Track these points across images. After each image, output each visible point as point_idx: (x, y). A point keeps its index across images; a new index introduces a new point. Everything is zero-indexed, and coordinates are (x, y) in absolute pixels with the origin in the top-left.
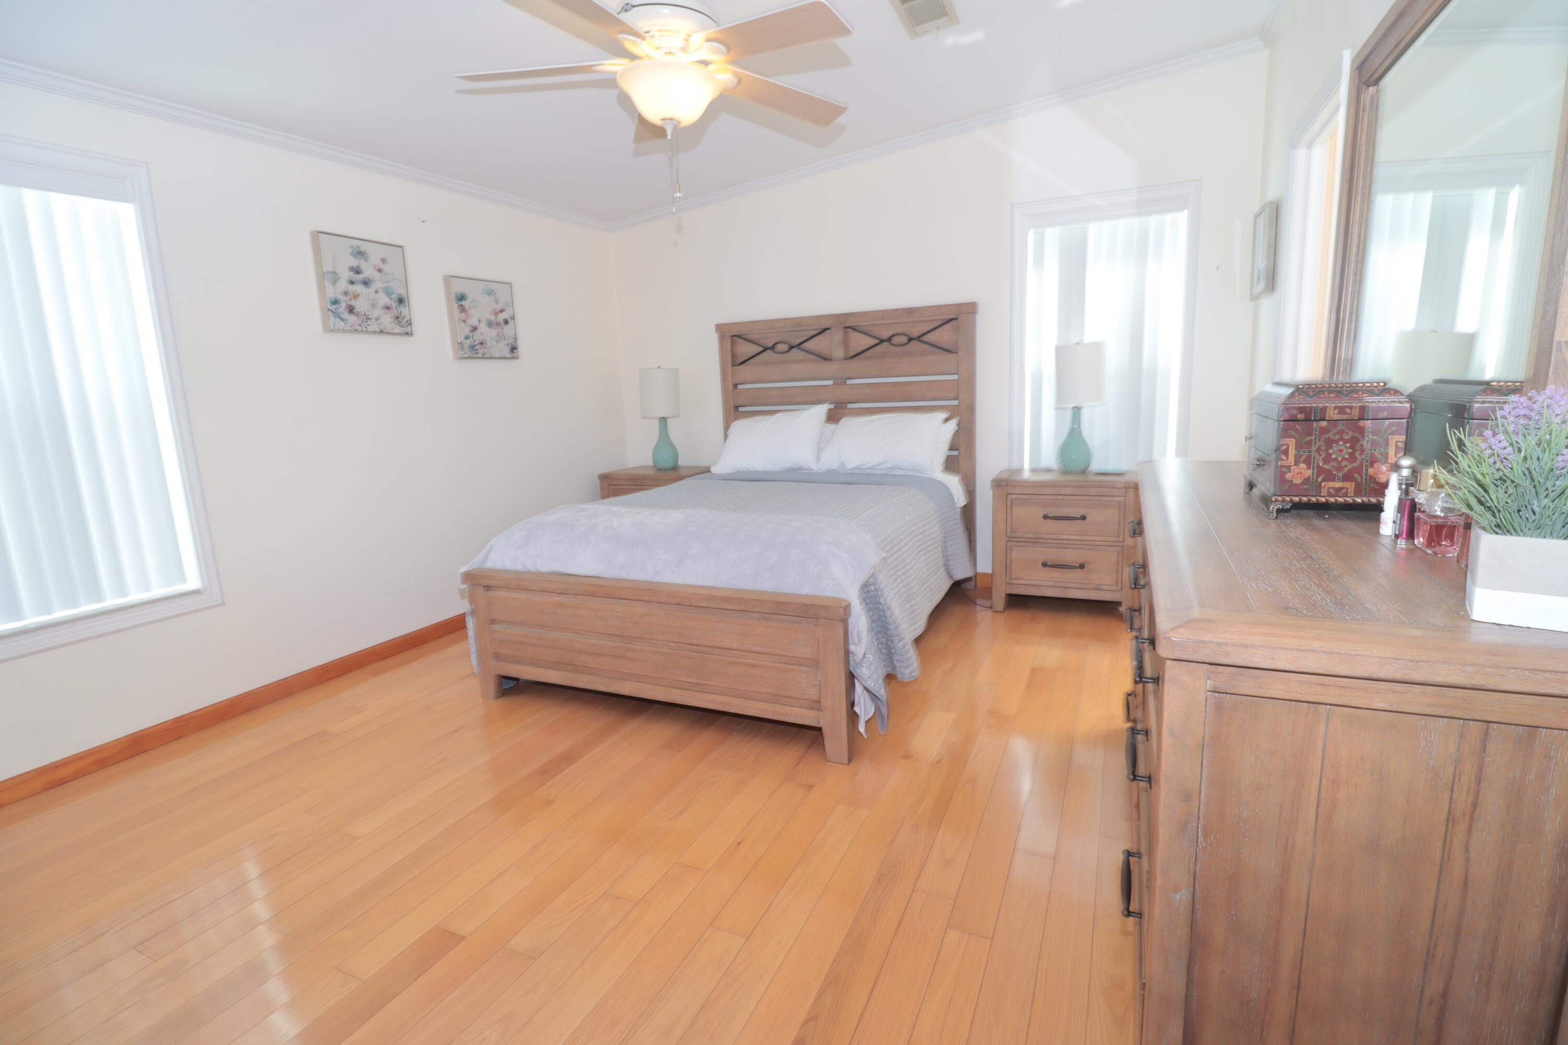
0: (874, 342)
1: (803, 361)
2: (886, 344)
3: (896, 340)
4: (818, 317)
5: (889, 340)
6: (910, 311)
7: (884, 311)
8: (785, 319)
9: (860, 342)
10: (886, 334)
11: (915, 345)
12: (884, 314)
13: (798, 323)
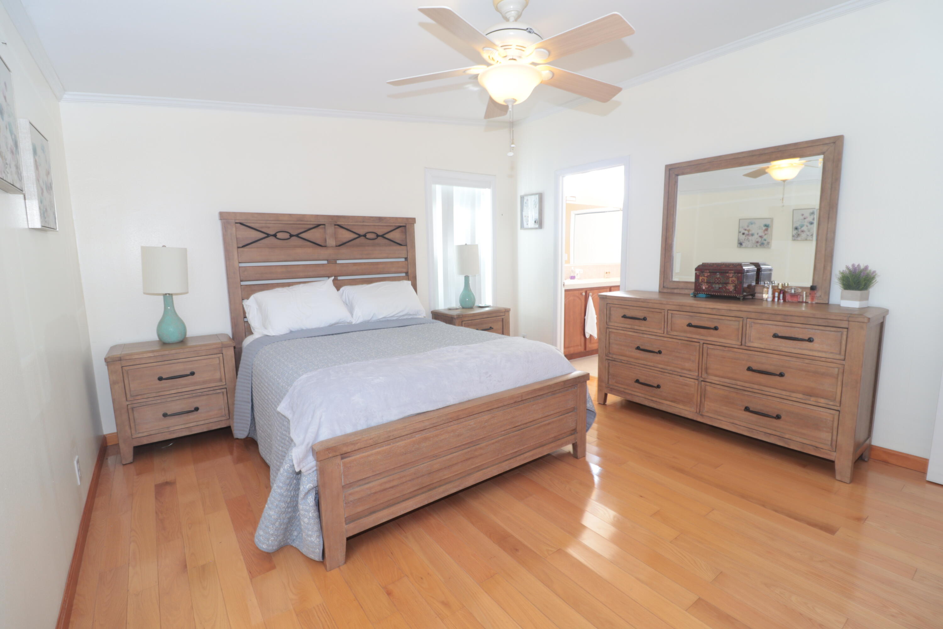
0: (354, 236)
1: (301, 247)
2: (362, 237)
3: (368, 236)
4: (317, 216)
5: (365, 236)
6: (380, 219)
7: (364, 217)
8: (290, 215)
9: (346, 236)
10: (362, 232)
11: (380, 240)
12: (364, 219)
13: (301, 218)
